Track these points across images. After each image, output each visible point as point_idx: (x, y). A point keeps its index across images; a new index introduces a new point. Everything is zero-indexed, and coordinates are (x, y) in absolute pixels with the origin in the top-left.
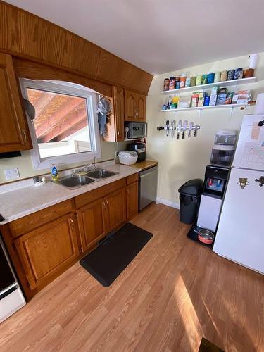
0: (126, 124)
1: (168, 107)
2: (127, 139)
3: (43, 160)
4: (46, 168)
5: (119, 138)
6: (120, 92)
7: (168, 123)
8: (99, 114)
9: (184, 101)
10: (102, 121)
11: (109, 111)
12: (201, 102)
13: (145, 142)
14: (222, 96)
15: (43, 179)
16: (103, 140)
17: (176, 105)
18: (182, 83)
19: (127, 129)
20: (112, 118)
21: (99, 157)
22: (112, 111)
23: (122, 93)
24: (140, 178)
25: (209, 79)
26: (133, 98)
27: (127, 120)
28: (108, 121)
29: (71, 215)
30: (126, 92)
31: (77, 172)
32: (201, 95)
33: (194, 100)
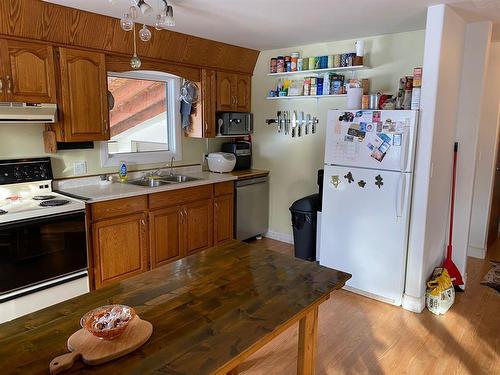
0: (219, 115)
1: (277, 93)
2: (220, 135)
3: (110, 156)
4: (114, 166)
5: (207, 133)
6: (210, 76)
7: (279, 113)
8: (182, 102)
9: (295, 87)
10: (186, 111)
11: (195, 98)
12: (314, 89)
13: (250, 140)
14: (336, 83)
15: (110, 178)
16: (186, 135)
17: (287, 91)
18: (293, 65)
19: (221, 122)
20: (199, 107)
21: (178, 160)
22: (200, 98)
23: (213, 77)
24: (235, 190)
25: (322, 62)
26: (229, 81)
27: (219, 109)
28: (193, 111)
29: (143, 215)
30: (219, 74)
31: (149, 175)
32: (313, 81)
33: (306, 87)
